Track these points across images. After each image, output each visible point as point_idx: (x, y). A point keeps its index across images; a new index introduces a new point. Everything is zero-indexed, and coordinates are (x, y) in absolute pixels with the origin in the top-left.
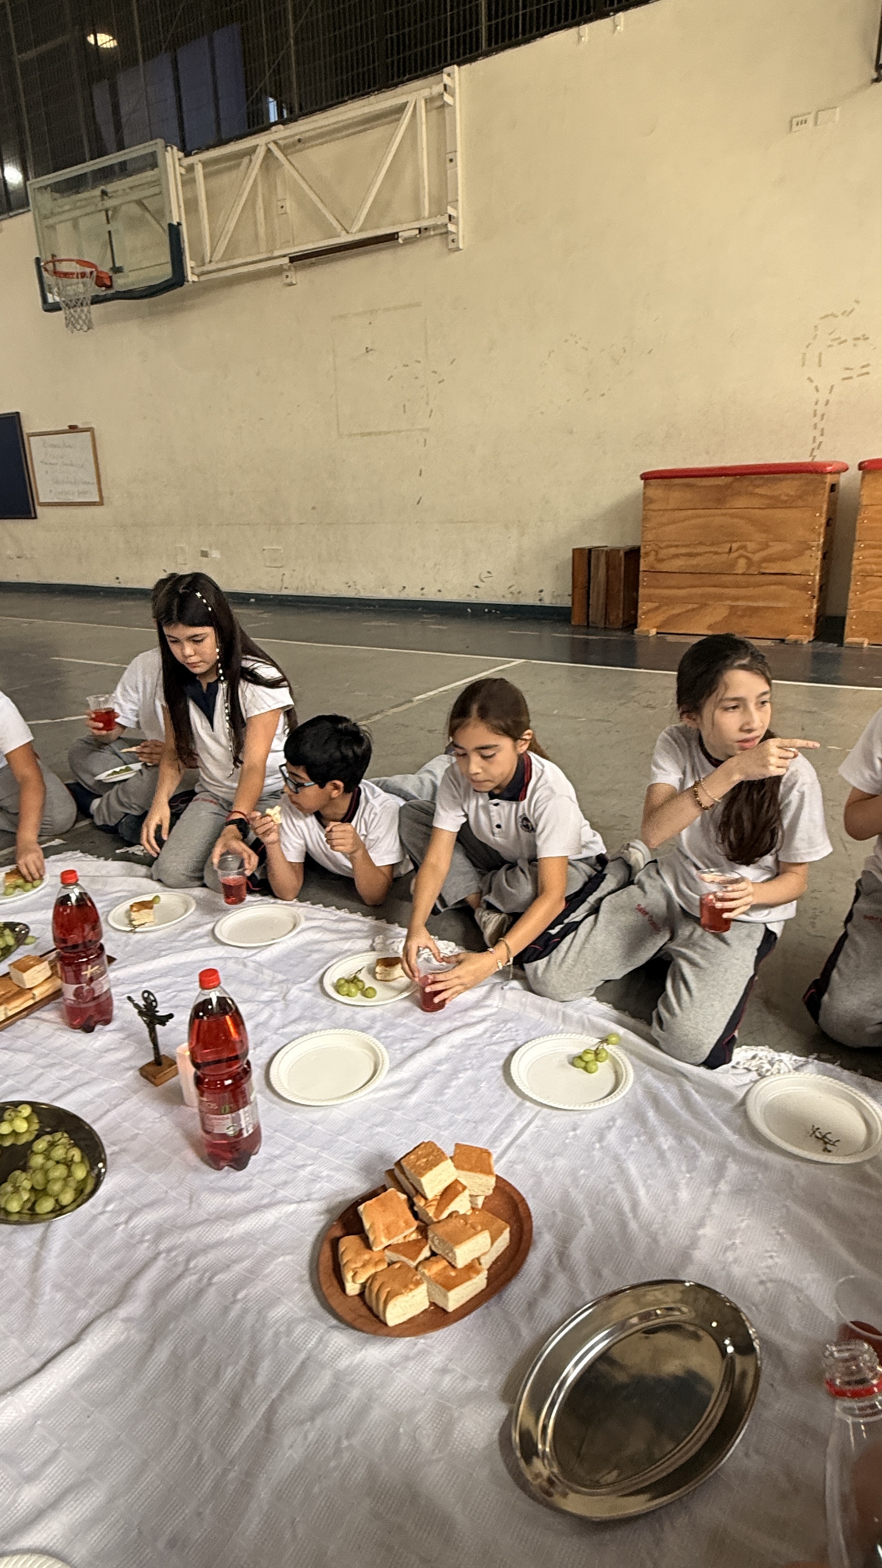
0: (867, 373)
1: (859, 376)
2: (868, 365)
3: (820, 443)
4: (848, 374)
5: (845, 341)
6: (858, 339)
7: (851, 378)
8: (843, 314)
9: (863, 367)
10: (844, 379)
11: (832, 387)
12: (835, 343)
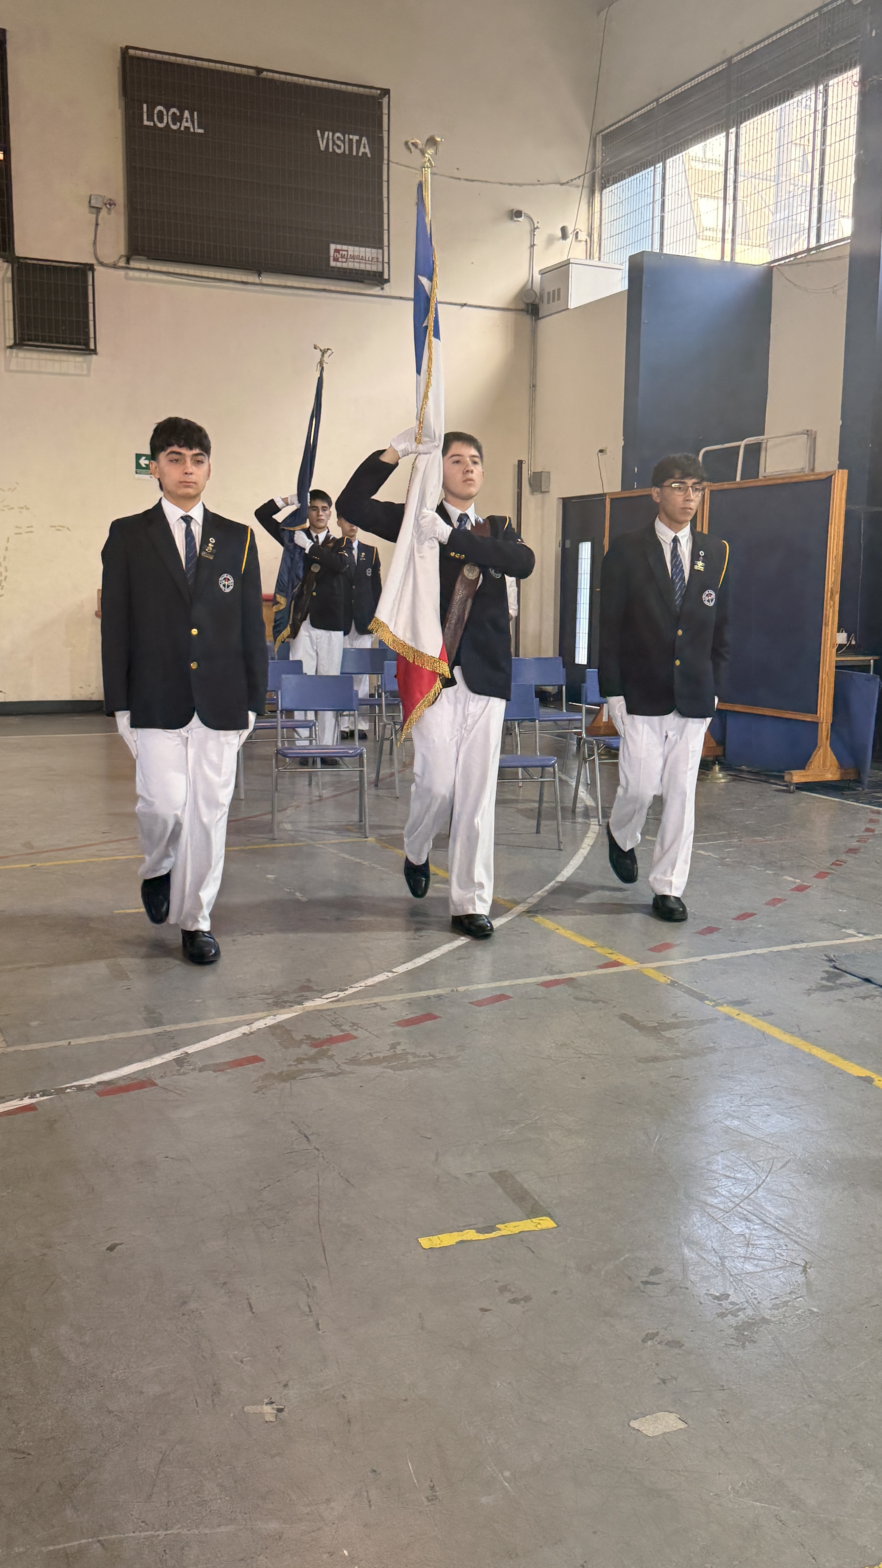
0: (32, 532)
1: (26, 532)
2: (32, 527)
3: (6, 577)
4: (18, 531)
5: (13, 508)
6: (22, 508)
7: (21, 534)
8: (9, 490)
9: (28, 527)
10: (16, 534)
11: (8, 538)
12: (6, 509)
